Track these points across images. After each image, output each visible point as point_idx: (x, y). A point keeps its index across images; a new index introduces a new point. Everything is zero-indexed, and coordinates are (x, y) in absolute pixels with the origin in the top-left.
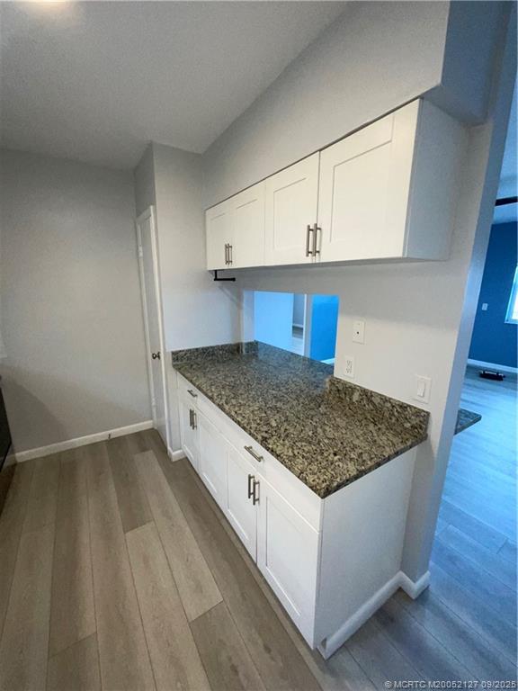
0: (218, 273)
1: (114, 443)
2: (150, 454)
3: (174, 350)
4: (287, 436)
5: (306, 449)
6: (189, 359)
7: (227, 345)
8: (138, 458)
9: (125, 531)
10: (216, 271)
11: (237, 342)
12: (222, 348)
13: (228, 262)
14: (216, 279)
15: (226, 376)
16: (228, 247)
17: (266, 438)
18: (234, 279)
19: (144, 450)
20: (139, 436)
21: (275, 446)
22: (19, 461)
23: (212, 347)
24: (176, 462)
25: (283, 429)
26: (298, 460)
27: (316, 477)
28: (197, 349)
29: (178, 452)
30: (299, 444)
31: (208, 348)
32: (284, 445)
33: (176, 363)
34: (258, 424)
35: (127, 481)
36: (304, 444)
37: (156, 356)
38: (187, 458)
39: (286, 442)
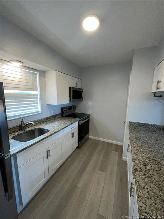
0: (156, 93)
1: (109, 144)
2: (117, 153)
3: (130, 121)
4: (150, 177)
5: (154, 190)
6: (135, 126)
7: (156, 125)
8: (113, 152)
9: (98, 170)
10: (155, 93)
11: (162, 125)
12: (154, 126)
13: (157, 88)
14: (155, 96)
15: (146, 137)
16: (159, 82)
17: (137, 170)
18: (161, 96)
19: (116, 151)
20: (117, 146)
21: (138, 176)
22: (90, 138)
23: (147, 124)
24: (123, 161)
25: (151, 173)
26: (143, 191)
27: (145, 206)
28: (140, 123)
29: (125, 158)
30: (152, 185)
31: (146, 124)
32: (143, 179)
33: (129, 126)
34: (140, 163)
35: (106, 157)
36: (156, 187)
37: (125, 122)
38: (127, 162)
39: (147, 179)
